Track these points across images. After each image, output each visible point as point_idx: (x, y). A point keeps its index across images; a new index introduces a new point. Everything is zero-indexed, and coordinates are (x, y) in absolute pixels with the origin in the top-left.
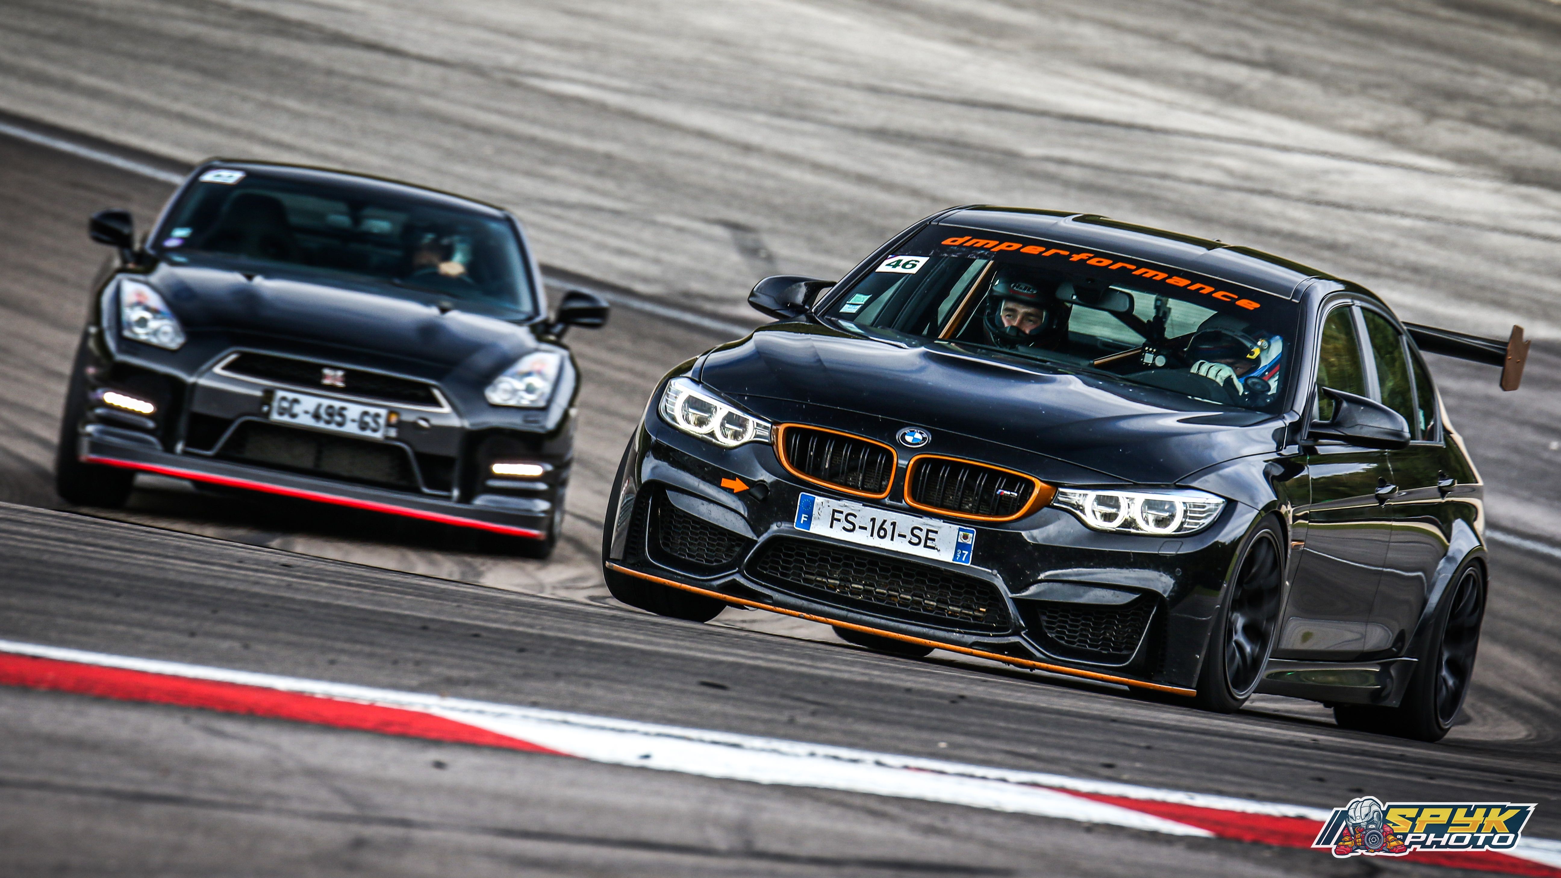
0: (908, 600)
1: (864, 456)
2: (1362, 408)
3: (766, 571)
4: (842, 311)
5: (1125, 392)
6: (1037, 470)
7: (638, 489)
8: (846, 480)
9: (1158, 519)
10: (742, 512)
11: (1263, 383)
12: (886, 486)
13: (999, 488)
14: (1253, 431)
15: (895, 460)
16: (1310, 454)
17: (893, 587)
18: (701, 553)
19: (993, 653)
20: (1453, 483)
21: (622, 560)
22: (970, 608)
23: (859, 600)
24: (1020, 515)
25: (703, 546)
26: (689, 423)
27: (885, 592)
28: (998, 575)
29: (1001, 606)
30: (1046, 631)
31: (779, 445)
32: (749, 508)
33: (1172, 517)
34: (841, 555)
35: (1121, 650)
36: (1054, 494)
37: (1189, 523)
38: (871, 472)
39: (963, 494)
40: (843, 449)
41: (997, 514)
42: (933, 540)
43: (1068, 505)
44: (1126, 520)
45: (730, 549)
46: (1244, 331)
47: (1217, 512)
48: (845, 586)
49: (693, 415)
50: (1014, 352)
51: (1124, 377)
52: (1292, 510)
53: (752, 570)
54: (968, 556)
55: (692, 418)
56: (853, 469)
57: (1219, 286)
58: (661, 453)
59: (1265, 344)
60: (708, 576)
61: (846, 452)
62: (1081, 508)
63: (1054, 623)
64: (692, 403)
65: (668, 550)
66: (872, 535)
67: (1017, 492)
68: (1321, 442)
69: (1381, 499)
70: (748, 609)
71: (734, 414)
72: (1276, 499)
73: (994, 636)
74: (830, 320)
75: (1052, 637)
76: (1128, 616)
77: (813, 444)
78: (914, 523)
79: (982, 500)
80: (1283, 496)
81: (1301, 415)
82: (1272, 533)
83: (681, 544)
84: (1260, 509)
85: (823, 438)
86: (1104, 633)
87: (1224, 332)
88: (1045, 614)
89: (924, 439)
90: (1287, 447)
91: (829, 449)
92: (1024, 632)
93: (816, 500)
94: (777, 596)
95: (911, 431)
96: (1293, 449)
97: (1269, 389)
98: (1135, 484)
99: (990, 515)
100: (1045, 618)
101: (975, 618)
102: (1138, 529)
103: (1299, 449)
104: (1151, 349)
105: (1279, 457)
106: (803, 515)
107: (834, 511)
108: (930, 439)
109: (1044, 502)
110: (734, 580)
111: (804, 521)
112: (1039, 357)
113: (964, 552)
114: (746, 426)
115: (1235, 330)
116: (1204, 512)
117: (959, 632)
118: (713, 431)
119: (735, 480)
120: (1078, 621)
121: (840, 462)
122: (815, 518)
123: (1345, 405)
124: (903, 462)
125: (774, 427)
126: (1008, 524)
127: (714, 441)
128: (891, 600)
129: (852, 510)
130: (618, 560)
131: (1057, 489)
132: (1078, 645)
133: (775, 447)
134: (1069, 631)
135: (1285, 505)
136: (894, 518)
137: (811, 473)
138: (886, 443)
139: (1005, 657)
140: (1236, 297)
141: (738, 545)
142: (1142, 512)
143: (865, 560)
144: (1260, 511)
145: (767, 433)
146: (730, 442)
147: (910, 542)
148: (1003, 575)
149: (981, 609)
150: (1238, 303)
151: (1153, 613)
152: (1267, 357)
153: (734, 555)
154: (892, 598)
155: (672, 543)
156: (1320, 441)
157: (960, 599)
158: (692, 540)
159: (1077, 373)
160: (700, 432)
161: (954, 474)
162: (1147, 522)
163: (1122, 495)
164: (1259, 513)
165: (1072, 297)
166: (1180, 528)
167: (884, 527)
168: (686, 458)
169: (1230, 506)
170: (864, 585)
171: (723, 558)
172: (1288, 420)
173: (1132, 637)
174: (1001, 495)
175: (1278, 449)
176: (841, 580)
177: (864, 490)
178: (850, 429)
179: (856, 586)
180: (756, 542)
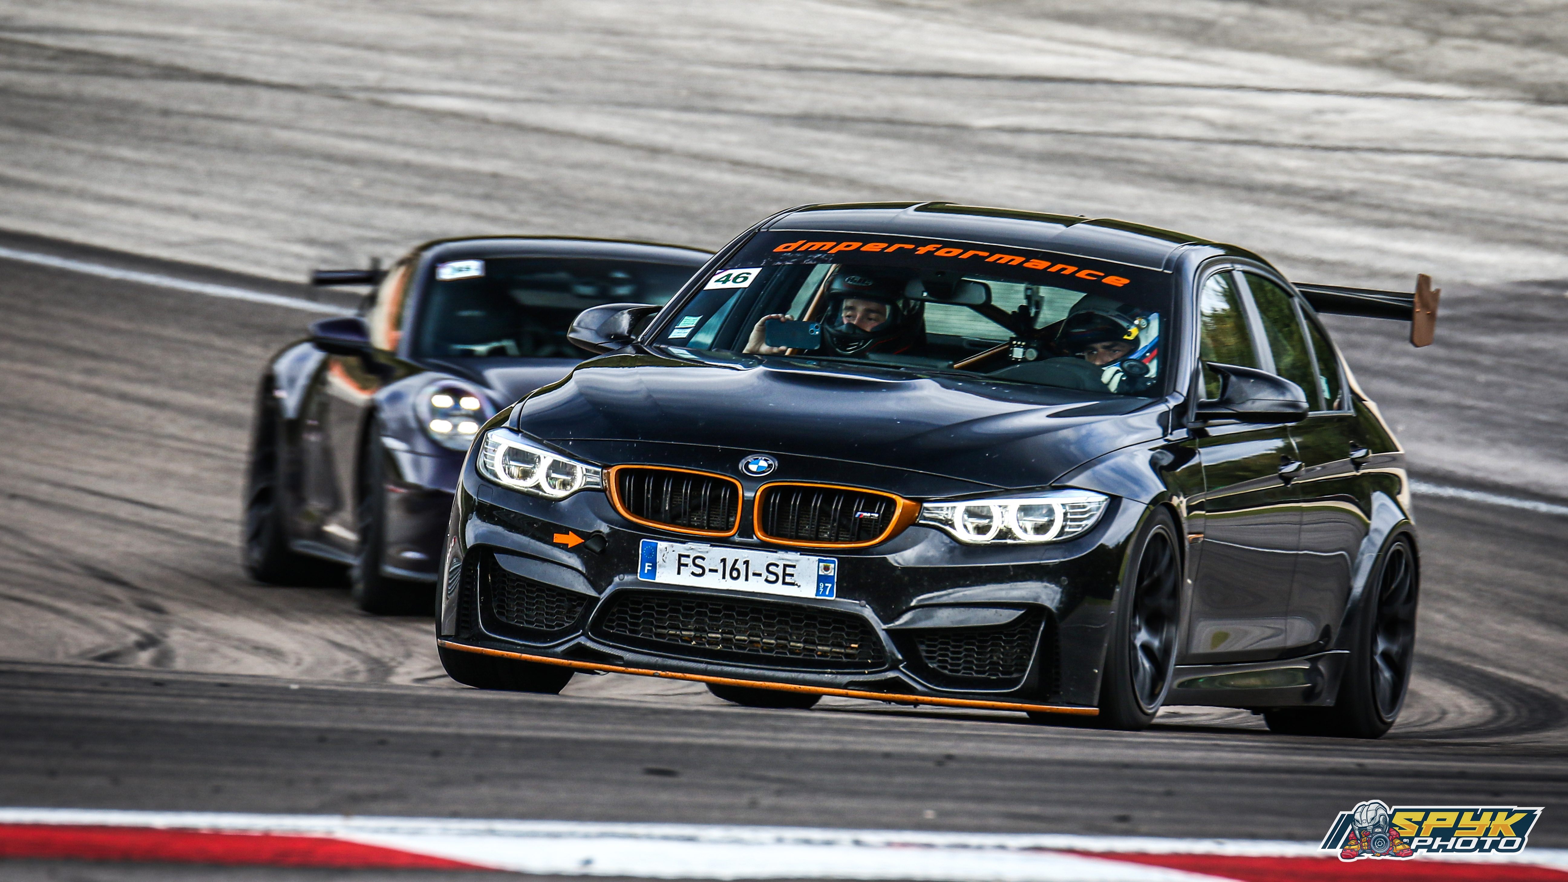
0: (772, 644)
1: (705, 492)
2: (1252, 381)
3: (613, 629)
4: (670, 337)
5: (987, 390)
6: (897, 487)
7: (464, 556)
8: (690, 521)
9: (1037, 526)
10: (580, 569)
11: (1141, 366)
12: (734, 522)
13: (857, 511)
14: (1135, 419)
15: (740, 492)
16: (1200, 437)
17: (754, 632)
18: (541, 618)
19: (870, 691)
20: (1367, 454)
21: (455, 636)
22: (840, 646)
23: (719, 650)
24: (886, 536)
25: (541, 611)
26: (512, 477)
27: (746, 638)
28: (867, 606)
29: (874, 639)
30: (927, 661)
31: (612, 491)
32: (585, 563)
33: (1051, 523)
34: (692, 603)
35: (1011, 673)
36: (918, 511)
37: (1070, 527)
38: (716, 508)
39: (819, 522)
40: (683, 486)
41: (859, 540)
42: (792, 575)
43: (935, 521)
44: (1001, 531)
45: (571, 611)
46: (1118, 310)
47: (1101, 510)
48: (701, 637)
49: (516, 467)
50: (865, 361)
51: (988, 375)
52: (1185, 501)
53: (598, 631)
54: (832, 588)
55: (515, 471)
56: (695, 508)
57: (1083, 264)
58: (487, 513)
59: (1144, 322)
60: (550, 642)
61: (686, 490)
62: (950, 522)
63: (934, 652)
64: (514, 454)
65: (504, 619)
66: (724, 577)
67: (878, 513)
68: (1212, 423)
69: (1287, 478)
70: (599, 674)
71: (560, 462)
72: (1165, 490)
73: (869, 673)
74: (659, 348)
75: (934, 669)
76: (1015, 635)
77: (649, 485)
78: (768, 559)
79: (840, 524)
80: (1174, 486)
81: (1185, 394)
82: (1164, 527)
83: (518, 611)
84: (1147, 502)
85: (660, 477)
86: (991, 657)
87: (1097, 312)
88: (922, 643)
89: (770, 466)
90: (1174, 432)
91: (667, 487)
92: (902, 665)
93: (659, 546)
94: (628, 656)
95: (755, 459)
96: (1181, 434)
97: (1148, 371)
98: (1007, 490)
99: (851, 542)
100: (923, 647)
101: (847, 655)
102: (1015, 539)
103: (1188, 433)
104: (1019, 343)
105: (1166, 443)
106: (647, 564)
107: (680, 556)
108: (777, 465)
109: (909, 521)
110: (579, 644)
111: (648, 570)
112: (891, 364)
113: (826, 585)
114: (574, 473)
115: (1110, 311)
116: (1085, 513)
117: (831, 673)
118: (539, 483)
119: (568, 534)
120: (960, 647)
121: (681, 502)
122: (660, 566)
123: (1233, 378)
124: (749, 495)
125: (605, 471)
126: (871, 550)
127: (541, 493)
128: (754, 646)
129: (700, 552)
130: (451, 636)
131: (921, 506)
132: (963, 673)
133: (607, 492)
134: (952, 659)
135: (1176, 496)
136: (746, 556)
137: (650, 518)
138: (729, 475)
139: (884, 694)
140: (1102, 274)
141: (580, 605)
142: (1018, 520)
143: (720, 605)
144: (1148, 504)
145: (598, 480)
146: (559, 493)
147: (767, 580)
148: (873, 606)
149: (853, 645)
150: (1105, 281)
151: (1042, 629)
152: (1147, 337)
153: (577, 616)
154: (756, 645)
155: (507, 611)
156: (1211, 421)
157: (828, 637)
158: (530, 605)
159: (932, 377)
160: (525, 486)
161: (806, 501)
162: (1025, 531)
163: (992, 504)
164: (1147, 508)
165: (922, 294)
166: (1062, 532)
167: (736, 566)
168: (512, 516)
169: (1114, 504)
170: (721, 633)
171: (565, 621)
172: (1172, 403)
173: (1021, 658)
174: (861, 519)
175: (1165, 434)
176: (696, 630)
177: (710, 529)
178: (687, 463)
179: (714, 635)
180: (598, 599)
